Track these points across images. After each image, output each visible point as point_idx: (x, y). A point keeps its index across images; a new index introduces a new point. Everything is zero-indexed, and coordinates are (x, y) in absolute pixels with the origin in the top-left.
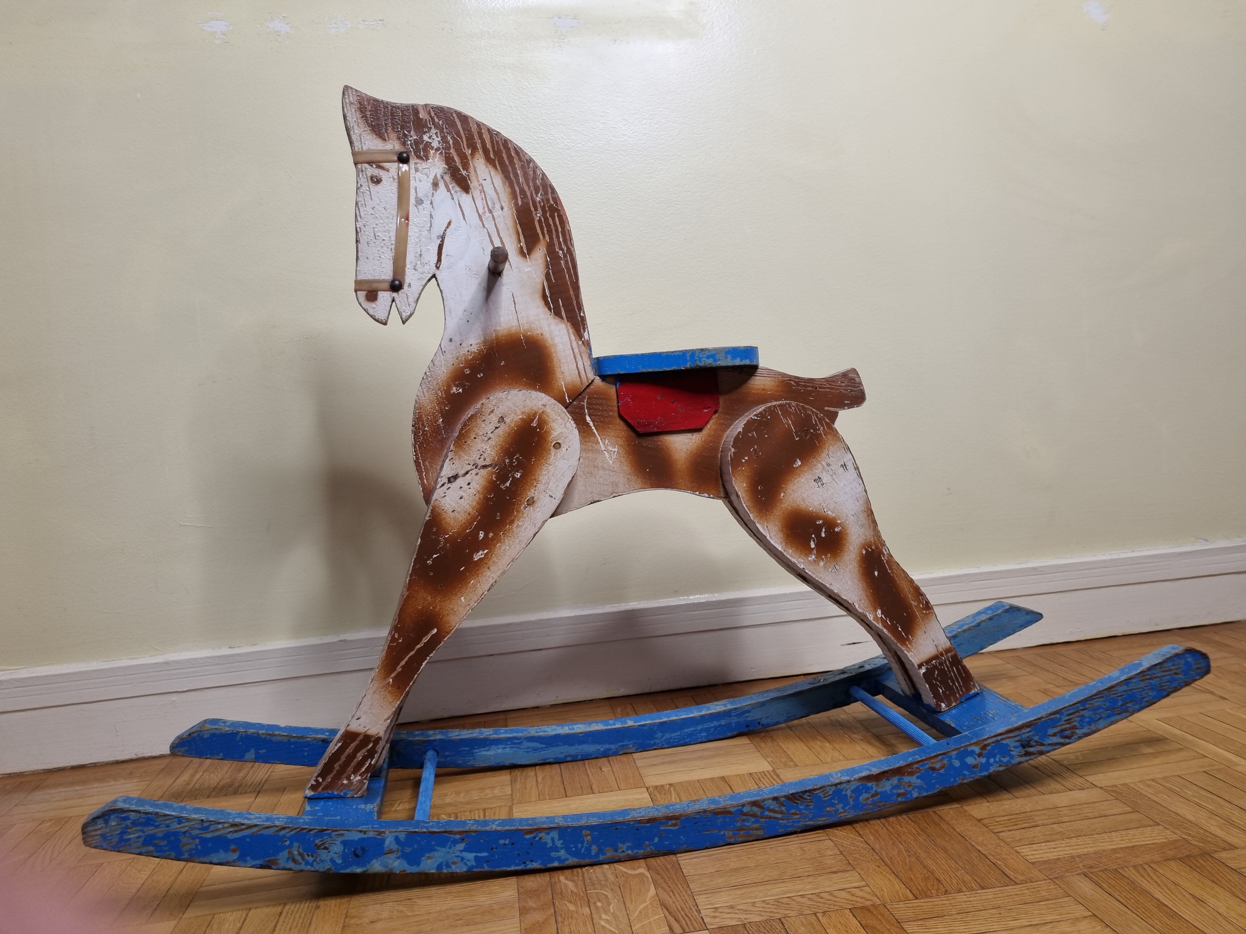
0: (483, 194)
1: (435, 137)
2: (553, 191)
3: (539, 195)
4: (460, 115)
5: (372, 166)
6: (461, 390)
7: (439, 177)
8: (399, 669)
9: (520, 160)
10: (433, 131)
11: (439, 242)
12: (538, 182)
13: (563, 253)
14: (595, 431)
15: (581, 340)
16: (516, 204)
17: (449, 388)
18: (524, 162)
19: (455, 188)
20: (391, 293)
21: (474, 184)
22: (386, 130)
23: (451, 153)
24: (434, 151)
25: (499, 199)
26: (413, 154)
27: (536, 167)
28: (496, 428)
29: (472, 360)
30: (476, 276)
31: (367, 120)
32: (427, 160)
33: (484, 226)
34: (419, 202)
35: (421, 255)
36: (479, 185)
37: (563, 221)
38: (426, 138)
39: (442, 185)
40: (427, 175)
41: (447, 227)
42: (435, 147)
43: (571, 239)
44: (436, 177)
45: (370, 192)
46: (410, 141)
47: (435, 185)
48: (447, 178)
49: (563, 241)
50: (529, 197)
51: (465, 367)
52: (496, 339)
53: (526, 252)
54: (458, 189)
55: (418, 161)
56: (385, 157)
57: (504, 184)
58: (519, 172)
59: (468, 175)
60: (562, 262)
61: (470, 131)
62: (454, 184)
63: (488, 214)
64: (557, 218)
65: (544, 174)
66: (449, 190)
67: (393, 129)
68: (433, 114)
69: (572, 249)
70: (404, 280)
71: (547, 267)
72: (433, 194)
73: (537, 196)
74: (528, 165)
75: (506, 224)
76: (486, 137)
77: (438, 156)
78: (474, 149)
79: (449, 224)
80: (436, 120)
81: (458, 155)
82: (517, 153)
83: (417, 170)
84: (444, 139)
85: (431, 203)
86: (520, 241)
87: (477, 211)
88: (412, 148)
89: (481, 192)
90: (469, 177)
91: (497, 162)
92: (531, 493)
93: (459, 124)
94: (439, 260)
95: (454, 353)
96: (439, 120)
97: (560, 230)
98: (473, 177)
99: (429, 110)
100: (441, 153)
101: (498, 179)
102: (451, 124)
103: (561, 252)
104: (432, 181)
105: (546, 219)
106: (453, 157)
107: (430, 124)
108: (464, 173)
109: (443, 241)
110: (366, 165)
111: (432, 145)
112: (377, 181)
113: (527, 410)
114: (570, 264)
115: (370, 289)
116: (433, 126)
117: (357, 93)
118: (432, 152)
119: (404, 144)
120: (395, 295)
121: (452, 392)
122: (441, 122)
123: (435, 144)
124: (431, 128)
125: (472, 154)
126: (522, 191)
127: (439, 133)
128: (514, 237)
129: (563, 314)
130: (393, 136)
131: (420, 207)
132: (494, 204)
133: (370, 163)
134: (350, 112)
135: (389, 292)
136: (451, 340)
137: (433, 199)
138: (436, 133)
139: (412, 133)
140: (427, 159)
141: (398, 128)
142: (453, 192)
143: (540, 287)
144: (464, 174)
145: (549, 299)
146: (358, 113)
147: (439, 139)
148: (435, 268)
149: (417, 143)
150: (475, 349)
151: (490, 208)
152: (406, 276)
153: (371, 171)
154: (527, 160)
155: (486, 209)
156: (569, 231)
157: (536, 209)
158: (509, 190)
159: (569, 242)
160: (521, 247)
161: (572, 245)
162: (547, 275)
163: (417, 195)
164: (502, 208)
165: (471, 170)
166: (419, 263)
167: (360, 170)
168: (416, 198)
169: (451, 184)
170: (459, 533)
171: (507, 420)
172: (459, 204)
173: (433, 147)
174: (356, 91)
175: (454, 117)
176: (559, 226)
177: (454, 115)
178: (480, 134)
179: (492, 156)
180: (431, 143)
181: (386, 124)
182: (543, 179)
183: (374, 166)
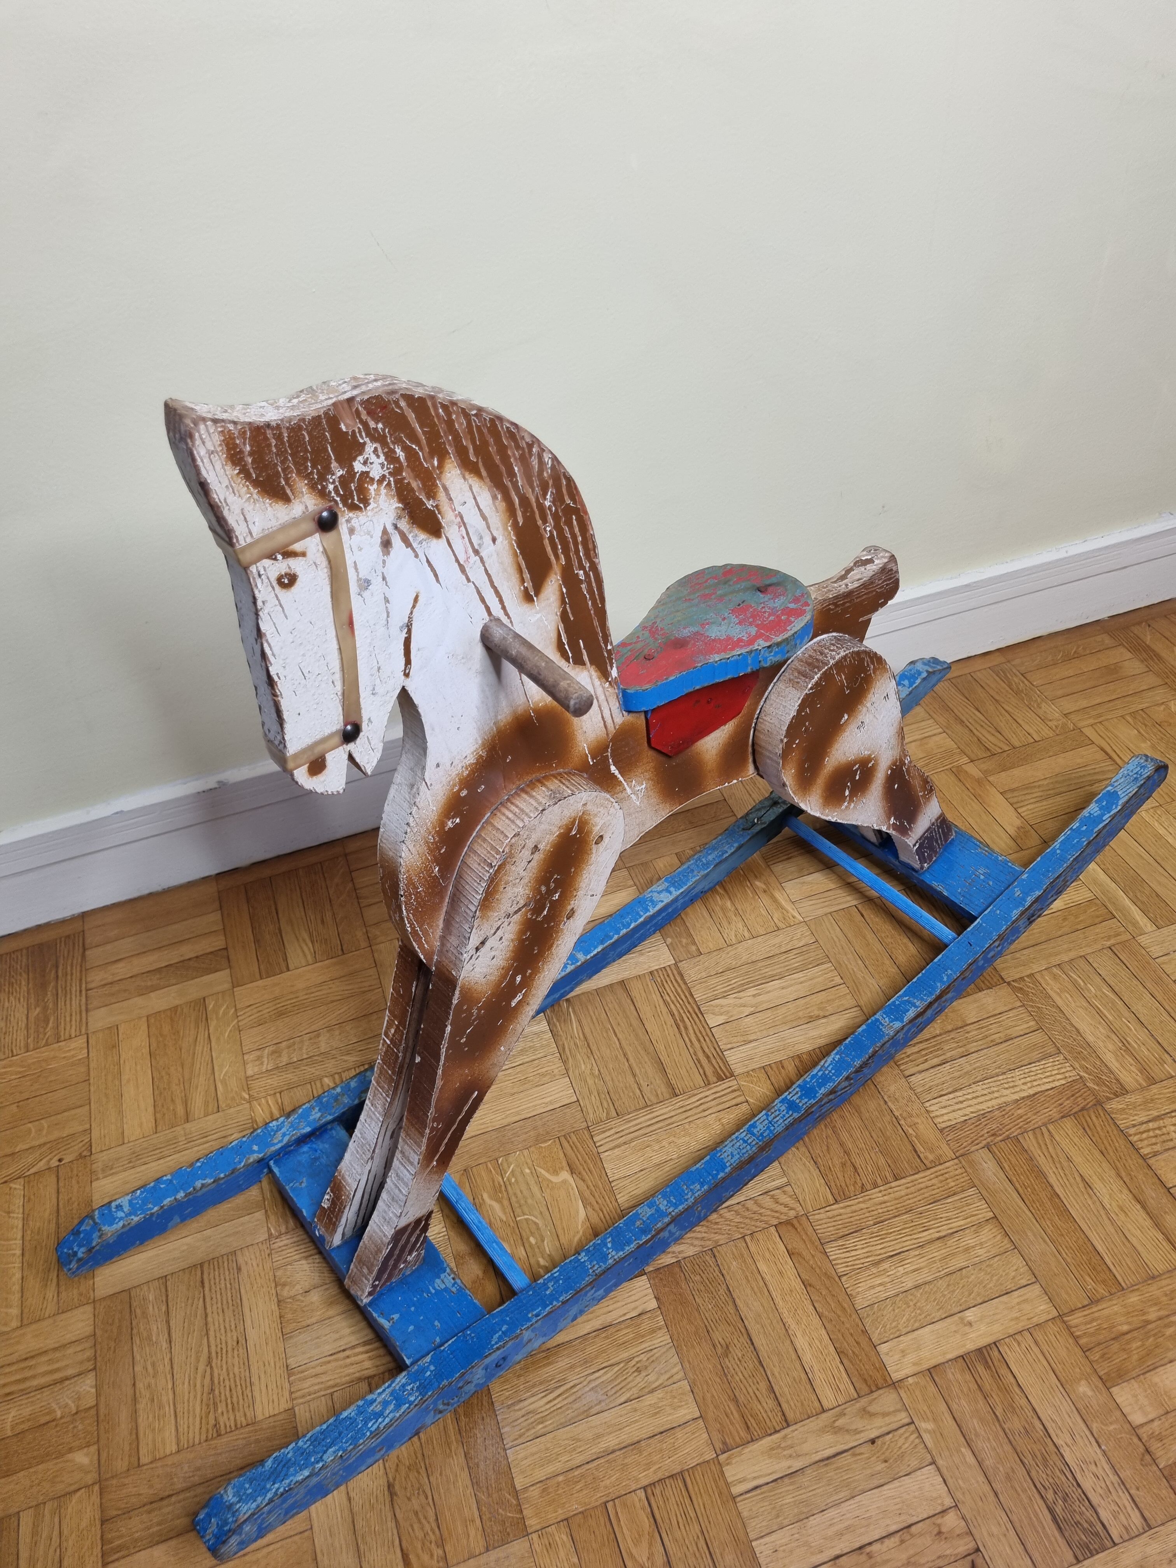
0: (463, 528)
1: (373, 458)
2: (570, 480)
3: (548, 497)
4: (409, 398)
5: (276, 559)
6: (458, 820)
7: (390, 529)
8: (442, 1149)
9: (518, 447)
10: (370, 447)
11: (404, 635)
12: (545, 474)
13: (586, 573)
14: (621, 779)
15: (607, 681)
16: (515, 524)
17: (442, 824)
18: (523, 449)
19: (418, 536)
20: (345, 746)
21: (447, 519)
22: (287, 480)
23: (404, 478)
24: (375, 486)
25: (489, 527)
26: (341, 506)
27: (542, 450)
28: (530, 862)
29: (468, 775)
30: (463, 661)
31: (248, 477)
32: (365, 507)
33: (468, 580)
34: (365, 584)
35: (379, 668)
36: (456, 516)
37: (584, 525)
38: (358, 467)
39: (396, 540)
40: (368, 533)
41: (414, 607)
42: (377, 478)
43: (595, 547)
44: (385, 532)
45: (281, 605)
46: (334, 482)
47: (386, 544)
48: (404, 525)
49: (585, 555)
50: (534, 505)
51: (460, 790)
52: (498, 732)
53: (532, 593)
54: (422, 536)
55: (351, 515)
56: (294, 533)
57: (494, 498)
58: (516, 469)
59: (437, 506)
60: (583, 586)
61: (433, 425)
62: (416, 531)
63: (475, 559)
64: (575, 523)
65: (555, 459)
66: (408, 544)
67: (299, 473)
68: (364, 416)
69: (596, 561)
70: (361, 717)
71: (563, 602)
72: (384, 562)
73: (545, 499)
74: (530, 451)
75: (502, 563)
76: (460, 424)
77: (383, 491)
78: (442, 455)
79: (416, 600)
80: (372, 424)
81: (417, 477)
82: (512, 436)
83: (352, 531)
84: (391, 457)
85: (384, 579)
86: (523, 581)
87: (457, 561)
88: (338, 494)
89: (459, 527)
90: (438, 510)
91: (480, 464)
92: (569, 908)
93: (411, 416)
94: (408, 662)
95: (444, 779)
96: (377, 423)
97: (580, 539)
98: (445, 507)
99: (357, 409)
100: (389, 484)
101: (485, 495)
102: (398, 423)
103: (581, 572)
104: (379, 540)
105: (560, 532)
106: (409, 483)
107: (362, 438)
108: (430, 504)
109: (409, 632)
110: (266, 562)
111: (371, 475)
112: (288, 581)
113: (565, 821)
114: (594, 585)
115: (312, 758)
116: (367, 440)
117: (216, 428)
118: (372, 488)
119: (323, 494)
120: (351, 747)
121: (446, 829)
122: (380, 426)
123: (376, 472)
124: (365, 443)
125: (441, 466)
126: (524, 501)
127: (380, 449)
128: (515, 578)
129: (585, 657)
130: (302, 485)
131: (366, 594)
132: (481, 538)
133: (271, 556)
134: (212, 473)
135: (341, 748)
136: (438, 765)
137: (385, 570)
138: (375, 450)
139: (334, 465)
140: (366, 502)
141: (306, 468)
142: (415, 545)
143: (554, 635)
144: (430, 507)
145: (566, 647)
146: (228, 468)
147: (382, 458)
148: (403, 677)
149: (344, 481)
150: (471, 760)
151: (476, 547)
152: (363, 711)
153: (275, 568)
154: (527, 443)
155: (470, 550)
156: (593, 536)
157: (545, 521)
158: (502, 505)
159: (592, 552)
160: (526, 589)
161: (596, 555)
162: (564, 616)
163: (358, 576)
164: (494, 540)
165: (442, 495)
166: (378, 682)
167: (256, 576)
168: (359, 580)
169: (410, 533)
170: (492, 994)
171: (541, 846)
172: (428, 561)
173: (372, 479)
174: (215, 421)
175: (400, 408)
176: (578, 534)
177: (403, 404)
178: (450, 423)
179: (473, 458)
180: (368, 473)
181: (284, 470)
182: (553, 467)
183: (279, 557)
